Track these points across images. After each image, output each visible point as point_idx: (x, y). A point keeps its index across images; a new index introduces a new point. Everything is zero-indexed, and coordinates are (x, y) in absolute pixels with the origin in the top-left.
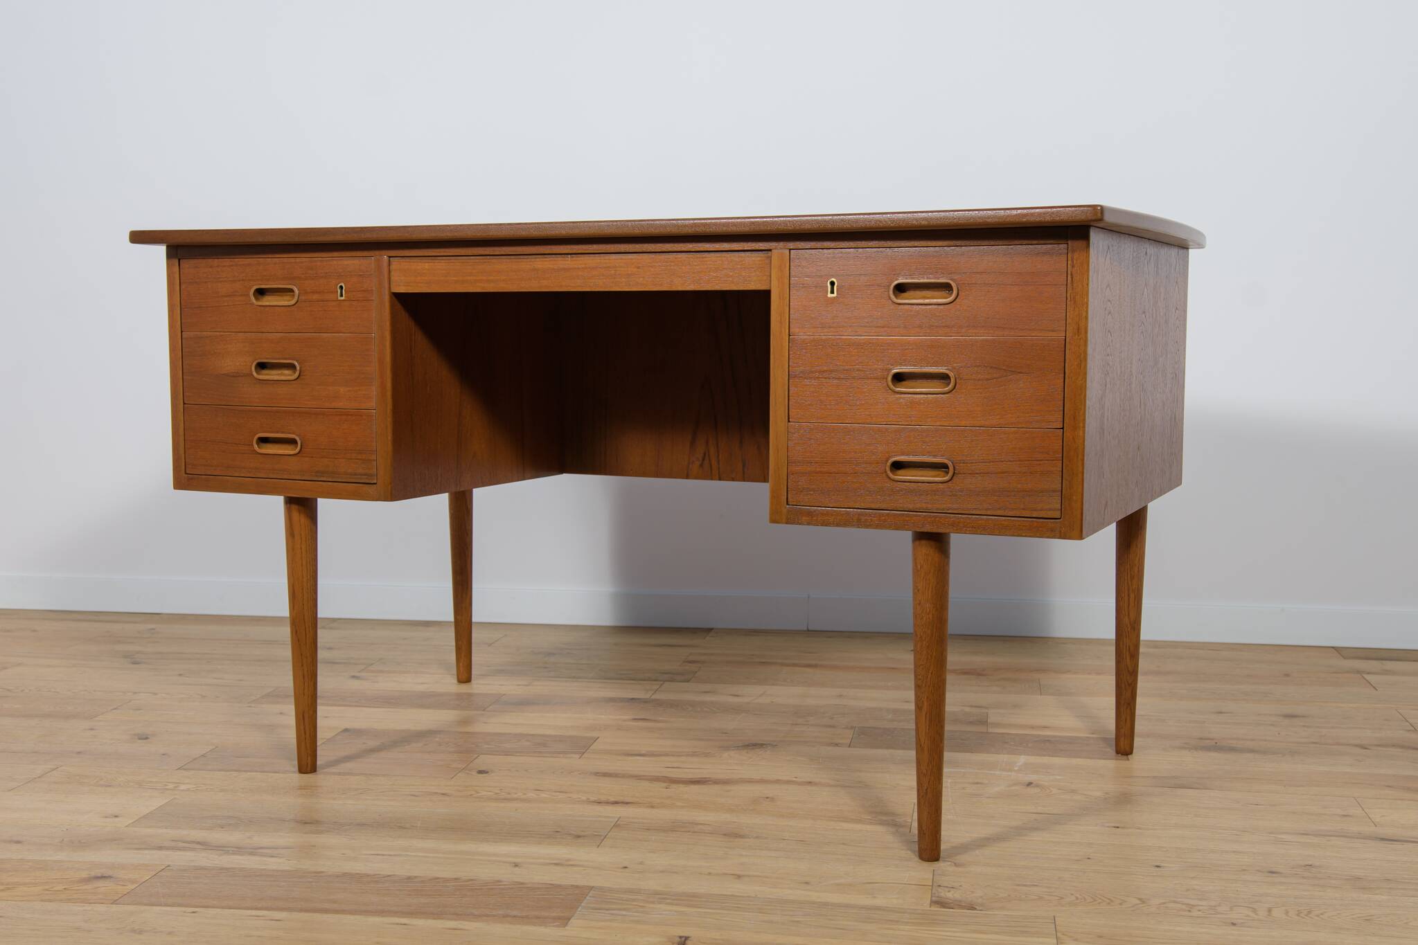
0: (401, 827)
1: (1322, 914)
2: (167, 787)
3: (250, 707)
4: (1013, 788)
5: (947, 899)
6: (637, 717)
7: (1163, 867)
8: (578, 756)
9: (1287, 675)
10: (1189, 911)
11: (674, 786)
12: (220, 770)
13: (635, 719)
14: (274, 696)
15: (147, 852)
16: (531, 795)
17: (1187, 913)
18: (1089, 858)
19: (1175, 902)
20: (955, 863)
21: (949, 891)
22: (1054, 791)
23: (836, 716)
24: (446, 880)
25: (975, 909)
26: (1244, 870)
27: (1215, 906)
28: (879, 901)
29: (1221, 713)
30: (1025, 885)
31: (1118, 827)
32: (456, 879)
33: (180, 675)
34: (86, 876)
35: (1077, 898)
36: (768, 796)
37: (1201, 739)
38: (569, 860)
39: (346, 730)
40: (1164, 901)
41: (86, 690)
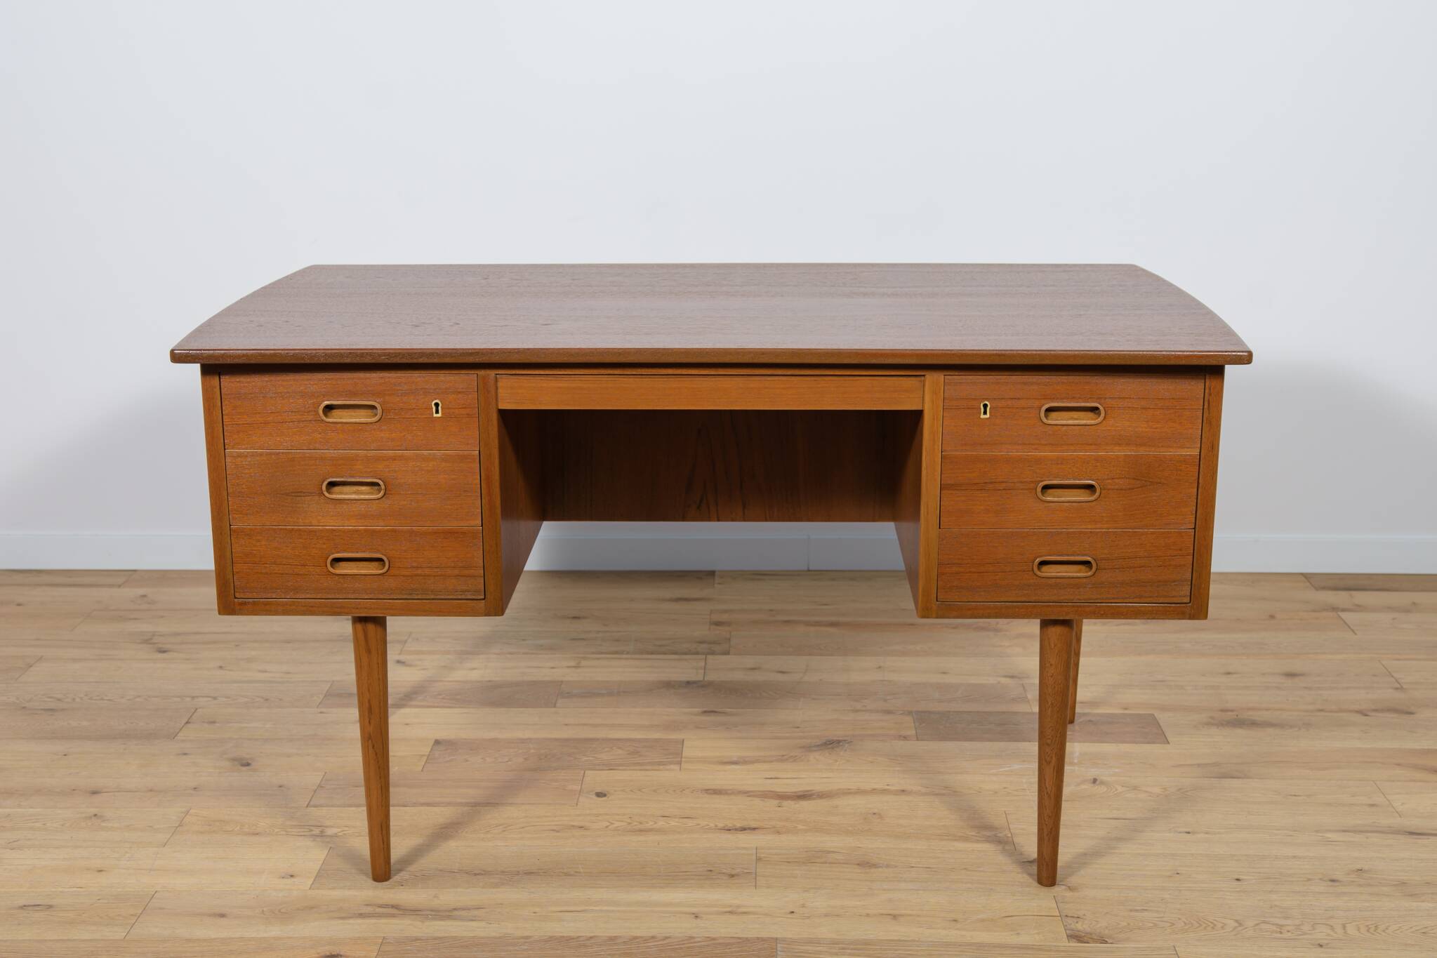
0: (567, 874)
1: (1387, 929)
2: (314, 833)
3: (321, 713)
4: (1083, 787)
5: (1078, 931)
6: (705, 709)
7: (1243, 879)
8: (676, 767)
9: (1272, 617)
10: (1281, 933)
11: (786, 803)
12: (350, 806)
13: (705, 712)
14: (333, 696)
15: (351, 921)
16: (661, 823)
17: (1279, 935)
18: (1178, 874)
19: (1264, 922)
20: (1069, 887)
21: (1077, 922)
22: (1120, 789)
23: (888, 698)
24: (646, 940)
25: (1106, 942)
26: (1309, 880)
27: (1299, 925)
28: (1024, 939)
29: (1229, 673)
30: (1137, 911)
31: (1189, 833)
32: (653, 937)
33: (221, 667)
34: (317, 955)
35: (1185, 923)
36: (876, 811)
37: (1222, 711)
38: (738, 907)
39: (437, 742)
40: (1257, 922)
41: (139, 696)
